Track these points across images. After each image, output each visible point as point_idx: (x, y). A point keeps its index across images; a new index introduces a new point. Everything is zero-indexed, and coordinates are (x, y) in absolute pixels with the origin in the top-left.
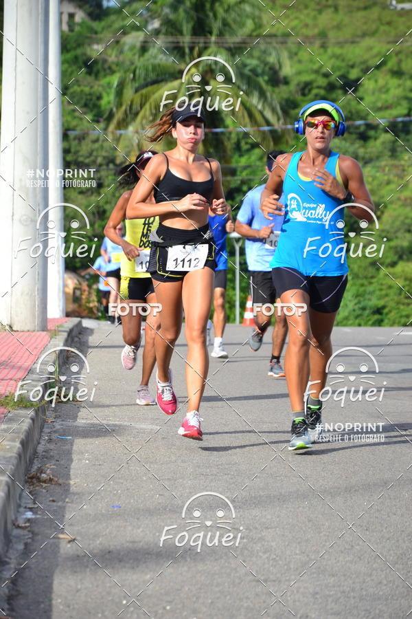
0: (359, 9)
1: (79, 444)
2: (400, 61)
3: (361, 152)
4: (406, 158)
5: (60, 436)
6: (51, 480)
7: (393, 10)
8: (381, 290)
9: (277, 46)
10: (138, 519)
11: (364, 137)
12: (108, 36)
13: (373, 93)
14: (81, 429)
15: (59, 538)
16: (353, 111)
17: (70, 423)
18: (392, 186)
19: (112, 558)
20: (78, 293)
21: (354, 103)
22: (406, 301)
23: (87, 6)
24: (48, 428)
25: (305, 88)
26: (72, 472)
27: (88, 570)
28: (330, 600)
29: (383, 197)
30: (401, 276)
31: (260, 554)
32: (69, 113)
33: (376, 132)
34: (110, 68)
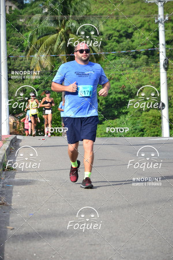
0: (132, 3)
1: (16, 188)
2: (150, 25)
3: (134, 63)
4: (153, 66)
5: (7, 185)
6: (3, 204)
7: (146, 3)
8: (143, 121)
9: (98, 19)
10: (40, 219)
11: (135, 57)
12: (26, 15)
13: (138, 38)
14: (16, 182)
15: (7, 228)
16: (130, 46)
17: (11, 179)
18: (147, 78)
19: (29, 236)
20: (15, 124)
21: (130, 43)
22: (153, 126)
23: (17, 3)
24: (2, 182)
25: (110, 37)
26: (12, 200)
27: (19, 241)
28: (122, 252)
29: (143, 82)
30: (151, 115)
31: (92, 233)
32: (10, 49)
33: (140, 55)
34: (27, 29)
